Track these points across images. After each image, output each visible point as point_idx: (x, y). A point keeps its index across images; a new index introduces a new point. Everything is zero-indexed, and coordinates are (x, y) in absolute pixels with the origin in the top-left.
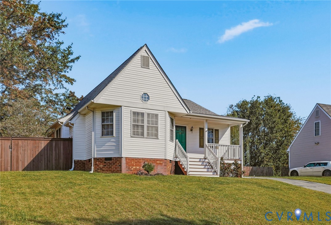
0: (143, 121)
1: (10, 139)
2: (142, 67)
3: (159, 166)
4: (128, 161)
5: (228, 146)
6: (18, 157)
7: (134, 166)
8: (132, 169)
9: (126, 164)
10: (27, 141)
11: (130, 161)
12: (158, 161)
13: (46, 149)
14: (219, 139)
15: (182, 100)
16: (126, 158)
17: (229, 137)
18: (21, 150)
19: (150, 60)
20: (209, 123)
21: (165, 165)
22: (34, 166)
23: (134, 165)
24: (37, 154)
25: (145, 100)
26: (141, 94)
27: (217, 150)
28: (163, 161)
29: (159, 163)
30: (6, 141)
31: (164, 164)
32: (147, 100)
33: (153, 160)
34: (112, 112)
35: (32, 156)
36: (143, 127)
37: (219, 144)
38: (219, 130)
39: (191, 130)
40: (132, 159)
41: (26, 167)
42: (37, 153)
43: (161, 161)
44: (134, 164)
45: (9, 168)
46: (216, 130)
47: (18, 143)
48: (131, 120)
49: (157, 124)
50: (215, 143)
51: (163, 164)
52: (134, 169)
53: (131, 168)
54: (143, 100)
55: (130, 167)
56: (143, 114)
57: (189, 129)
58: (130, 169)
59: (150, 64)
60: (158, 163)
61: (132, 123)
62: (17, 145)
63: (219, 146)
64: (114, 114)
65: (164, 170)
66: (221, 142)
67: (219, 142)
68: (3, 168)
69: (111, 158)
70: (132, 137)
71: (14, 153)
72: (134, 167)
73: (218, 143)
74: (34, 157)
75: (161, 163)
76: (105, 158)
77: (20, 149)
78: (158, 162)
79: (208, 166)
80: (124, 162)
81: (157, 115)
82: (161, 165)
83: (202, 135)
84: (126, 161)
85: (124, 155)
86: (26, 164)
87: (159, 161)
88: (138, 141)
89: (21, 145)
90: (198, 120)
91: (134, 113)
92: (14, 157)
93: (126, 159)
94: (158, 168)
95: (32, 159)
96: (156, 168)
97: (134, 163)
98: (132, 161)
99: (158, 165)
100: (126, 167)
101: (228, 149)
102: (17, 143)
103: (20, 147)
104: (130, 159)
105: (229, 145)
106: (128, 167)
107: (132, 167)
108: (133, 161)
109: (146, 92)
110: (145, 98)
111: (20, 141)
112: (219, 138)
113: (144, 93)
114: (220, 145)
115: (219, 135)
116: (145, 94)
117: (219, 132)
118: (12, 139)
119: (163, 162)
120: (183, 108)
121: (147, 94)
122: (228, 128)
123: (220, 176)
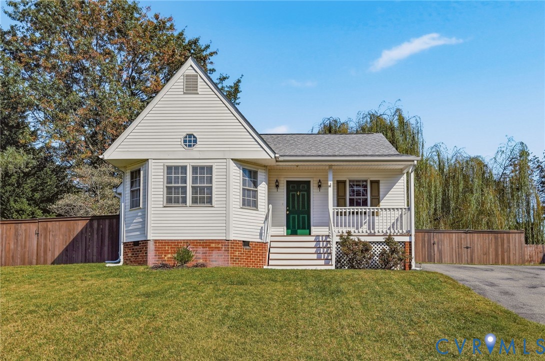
0: (184, 180)
1: (37, 221)
2: (184, 93)
3: (214, 252)
4: (159, 245)
5: (402, 209)
6: (46, 245)
7: (169, 253)
8: (166, 258)
9: (155, 250)
10: (58, 222)
11: (161, 245)
12: (213, 243)
13: (84, 232)
14: (381, 198)
15: (259, 135)
16: (156, 241)
17: (403, 193)
18: (51, 235)
19: (199, 80)
20: (335, 172)
21: (225, 250)
22: (68, 256)
23: (170, 251)
24: (71, 240)
25: (190, 146)
26: (182, 137)
27: (376, 218)
28: (222, 243)
29: (215, 248)
30: (31, 225)
31: (225, 248)
32: (194, 145)
33: (203, 243)
34: (139, 171)
35: (64, 243)
36: (184, 189)
37: (381, 207)
38: (380, 182)
39: (319, 186)
40: (165, 243)
41: (56, 259)
42: (72, 238)
43: (219, 243)
44: (168, 250)
45: (34, 261)
46: (372, 182)
47: (47, 226)
48: (164, 180)
49: (211, 182)
50: (371, 206)
51: (222, 248)
52: (169, 258)
53: (163, 256)
54: (186, 145)
55: (161, 256)
56: (184, 168)
57: (315, 185)
58: (162, 258)
59: (199, 87)
60: (213, 248)
61: (165, 185)
62: (46, 229)
63: (379, 210)
64: (142, 172)
65: (224, 258)
66: (383, 204)
67: (381, 204)
68: (27, 260)
69: (139, 241)
70: (165, 207)
71: (42, 240)
72: (169, 256)
73: (378, 204)
74: (67, 244)
75: (218, 246)
76: (134, 242)
77: (49, 234)
78: (213, 245)
79: (325, 249)
80: (151, 247)
81: (210, 169)
82: (218, 250)
83: (341, 194)
84: (156, 245)
85: (151, 236)
86: (57, 254)
87: (215, 243)
88: (177, 212)
89: (51, 229)
90: (315, 167)
91: (169, 168)
92: (41, 246)
93: (155, 243)
94: (212, 256)
95: (65, 247)
96: (210, 256)
97: (168, 248)
98: (165, 245)
99: (212, 250)
100: (155, 256)
101: (402, 214)
102: (45, 226)
103: (50, 232)
104: (162, 243)
105: (403, 207)
106: (159, 256)
107: (165, 256)
108: (168, 245)
109: (190, 131)
110: (190, 141)
111: (49, 223)
112: (381, 196)
113: (187, 134)
114: (381, 209)
115: (381, 190)
116: (190, 135)
117: (381, 185)
118: (39, 222)
119: (222, 245)
120: (262, 149)
121: (192, 134)
122: (401, 176)
123: (337, 267)
